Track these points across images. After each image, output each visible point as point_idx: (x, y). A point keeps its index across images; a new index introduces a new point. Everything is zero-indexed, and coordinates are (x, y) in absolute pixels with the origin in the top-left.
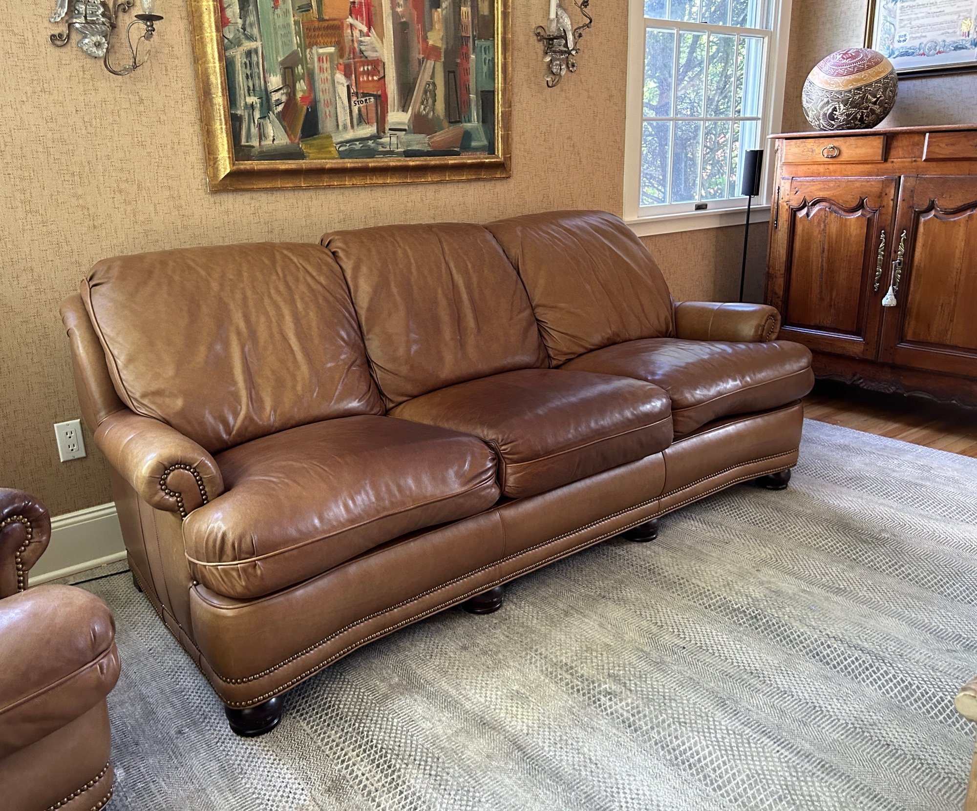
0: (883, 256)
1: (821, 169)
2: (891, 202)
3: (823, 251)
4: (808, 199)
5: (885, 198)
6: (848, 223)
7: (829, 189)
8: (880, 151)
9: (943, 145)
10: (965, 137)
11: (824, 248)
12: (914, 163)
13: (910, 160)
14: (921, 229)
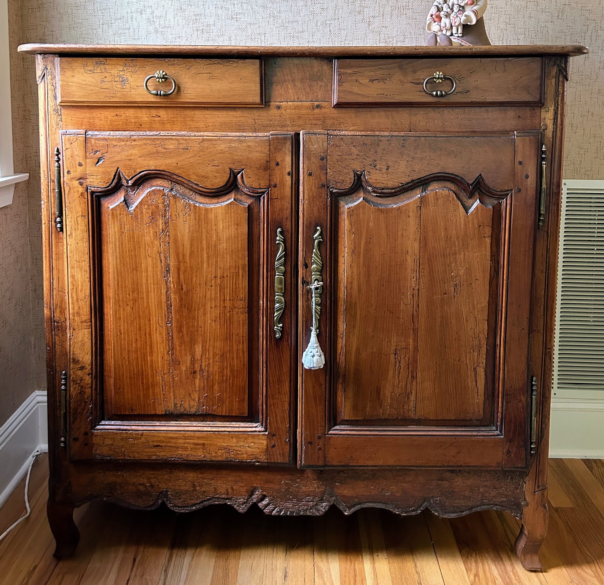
0: (285, 274)
1: (144, 116)
2: (288, 178)
3: (168, 271)
4: (125, 174)
5: (277, 171)
6: (212, 216)
7: (168, 154)
8: (256, 88)
9: (365, 81)
10: (400, 67)
11: (168, 266)
12: (317, 111)
13: (308, 104)
14: (345, 224)
